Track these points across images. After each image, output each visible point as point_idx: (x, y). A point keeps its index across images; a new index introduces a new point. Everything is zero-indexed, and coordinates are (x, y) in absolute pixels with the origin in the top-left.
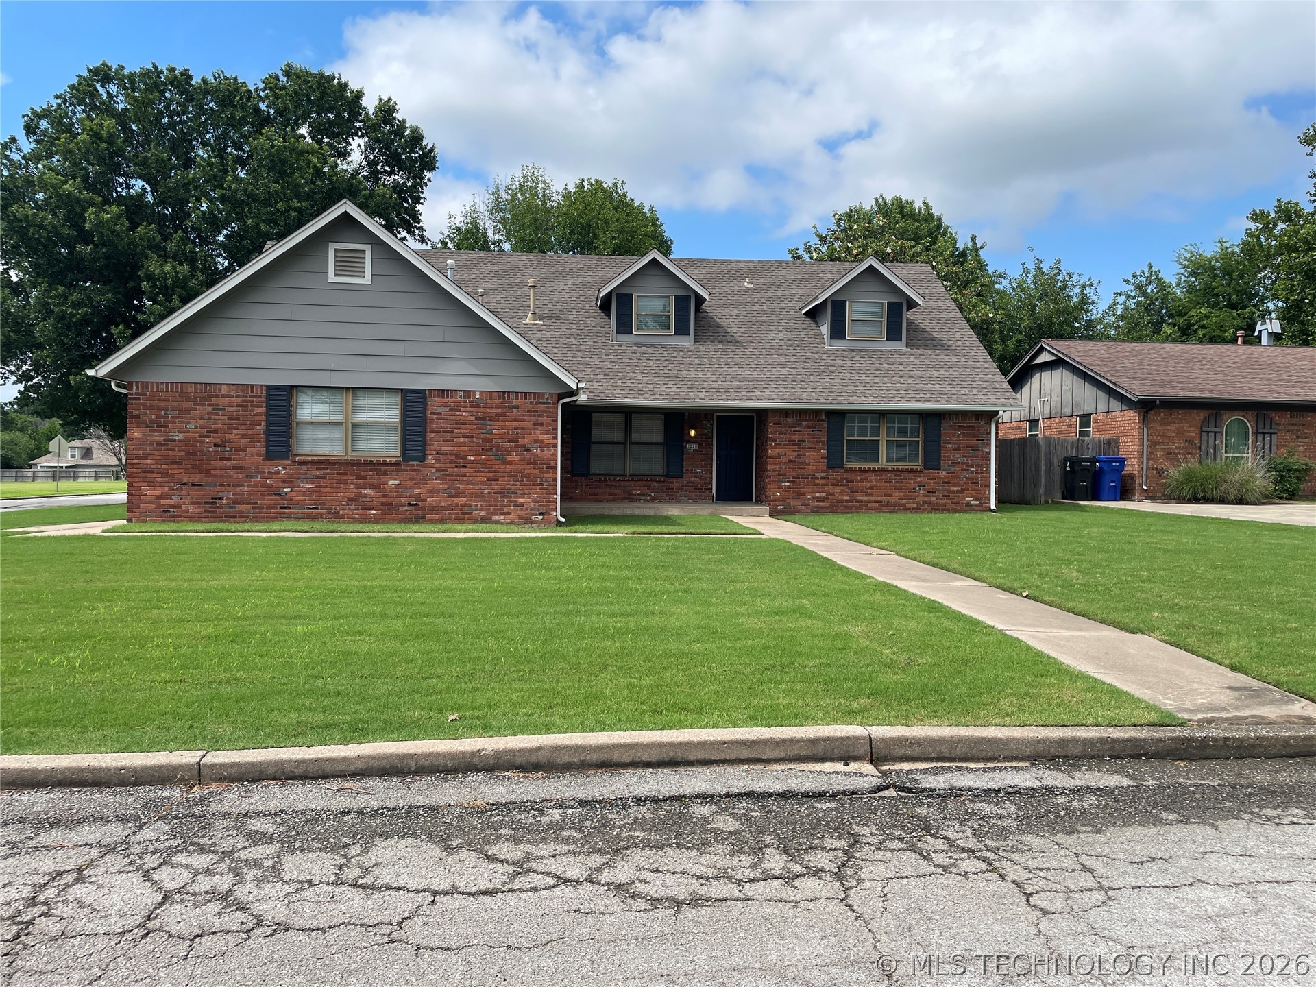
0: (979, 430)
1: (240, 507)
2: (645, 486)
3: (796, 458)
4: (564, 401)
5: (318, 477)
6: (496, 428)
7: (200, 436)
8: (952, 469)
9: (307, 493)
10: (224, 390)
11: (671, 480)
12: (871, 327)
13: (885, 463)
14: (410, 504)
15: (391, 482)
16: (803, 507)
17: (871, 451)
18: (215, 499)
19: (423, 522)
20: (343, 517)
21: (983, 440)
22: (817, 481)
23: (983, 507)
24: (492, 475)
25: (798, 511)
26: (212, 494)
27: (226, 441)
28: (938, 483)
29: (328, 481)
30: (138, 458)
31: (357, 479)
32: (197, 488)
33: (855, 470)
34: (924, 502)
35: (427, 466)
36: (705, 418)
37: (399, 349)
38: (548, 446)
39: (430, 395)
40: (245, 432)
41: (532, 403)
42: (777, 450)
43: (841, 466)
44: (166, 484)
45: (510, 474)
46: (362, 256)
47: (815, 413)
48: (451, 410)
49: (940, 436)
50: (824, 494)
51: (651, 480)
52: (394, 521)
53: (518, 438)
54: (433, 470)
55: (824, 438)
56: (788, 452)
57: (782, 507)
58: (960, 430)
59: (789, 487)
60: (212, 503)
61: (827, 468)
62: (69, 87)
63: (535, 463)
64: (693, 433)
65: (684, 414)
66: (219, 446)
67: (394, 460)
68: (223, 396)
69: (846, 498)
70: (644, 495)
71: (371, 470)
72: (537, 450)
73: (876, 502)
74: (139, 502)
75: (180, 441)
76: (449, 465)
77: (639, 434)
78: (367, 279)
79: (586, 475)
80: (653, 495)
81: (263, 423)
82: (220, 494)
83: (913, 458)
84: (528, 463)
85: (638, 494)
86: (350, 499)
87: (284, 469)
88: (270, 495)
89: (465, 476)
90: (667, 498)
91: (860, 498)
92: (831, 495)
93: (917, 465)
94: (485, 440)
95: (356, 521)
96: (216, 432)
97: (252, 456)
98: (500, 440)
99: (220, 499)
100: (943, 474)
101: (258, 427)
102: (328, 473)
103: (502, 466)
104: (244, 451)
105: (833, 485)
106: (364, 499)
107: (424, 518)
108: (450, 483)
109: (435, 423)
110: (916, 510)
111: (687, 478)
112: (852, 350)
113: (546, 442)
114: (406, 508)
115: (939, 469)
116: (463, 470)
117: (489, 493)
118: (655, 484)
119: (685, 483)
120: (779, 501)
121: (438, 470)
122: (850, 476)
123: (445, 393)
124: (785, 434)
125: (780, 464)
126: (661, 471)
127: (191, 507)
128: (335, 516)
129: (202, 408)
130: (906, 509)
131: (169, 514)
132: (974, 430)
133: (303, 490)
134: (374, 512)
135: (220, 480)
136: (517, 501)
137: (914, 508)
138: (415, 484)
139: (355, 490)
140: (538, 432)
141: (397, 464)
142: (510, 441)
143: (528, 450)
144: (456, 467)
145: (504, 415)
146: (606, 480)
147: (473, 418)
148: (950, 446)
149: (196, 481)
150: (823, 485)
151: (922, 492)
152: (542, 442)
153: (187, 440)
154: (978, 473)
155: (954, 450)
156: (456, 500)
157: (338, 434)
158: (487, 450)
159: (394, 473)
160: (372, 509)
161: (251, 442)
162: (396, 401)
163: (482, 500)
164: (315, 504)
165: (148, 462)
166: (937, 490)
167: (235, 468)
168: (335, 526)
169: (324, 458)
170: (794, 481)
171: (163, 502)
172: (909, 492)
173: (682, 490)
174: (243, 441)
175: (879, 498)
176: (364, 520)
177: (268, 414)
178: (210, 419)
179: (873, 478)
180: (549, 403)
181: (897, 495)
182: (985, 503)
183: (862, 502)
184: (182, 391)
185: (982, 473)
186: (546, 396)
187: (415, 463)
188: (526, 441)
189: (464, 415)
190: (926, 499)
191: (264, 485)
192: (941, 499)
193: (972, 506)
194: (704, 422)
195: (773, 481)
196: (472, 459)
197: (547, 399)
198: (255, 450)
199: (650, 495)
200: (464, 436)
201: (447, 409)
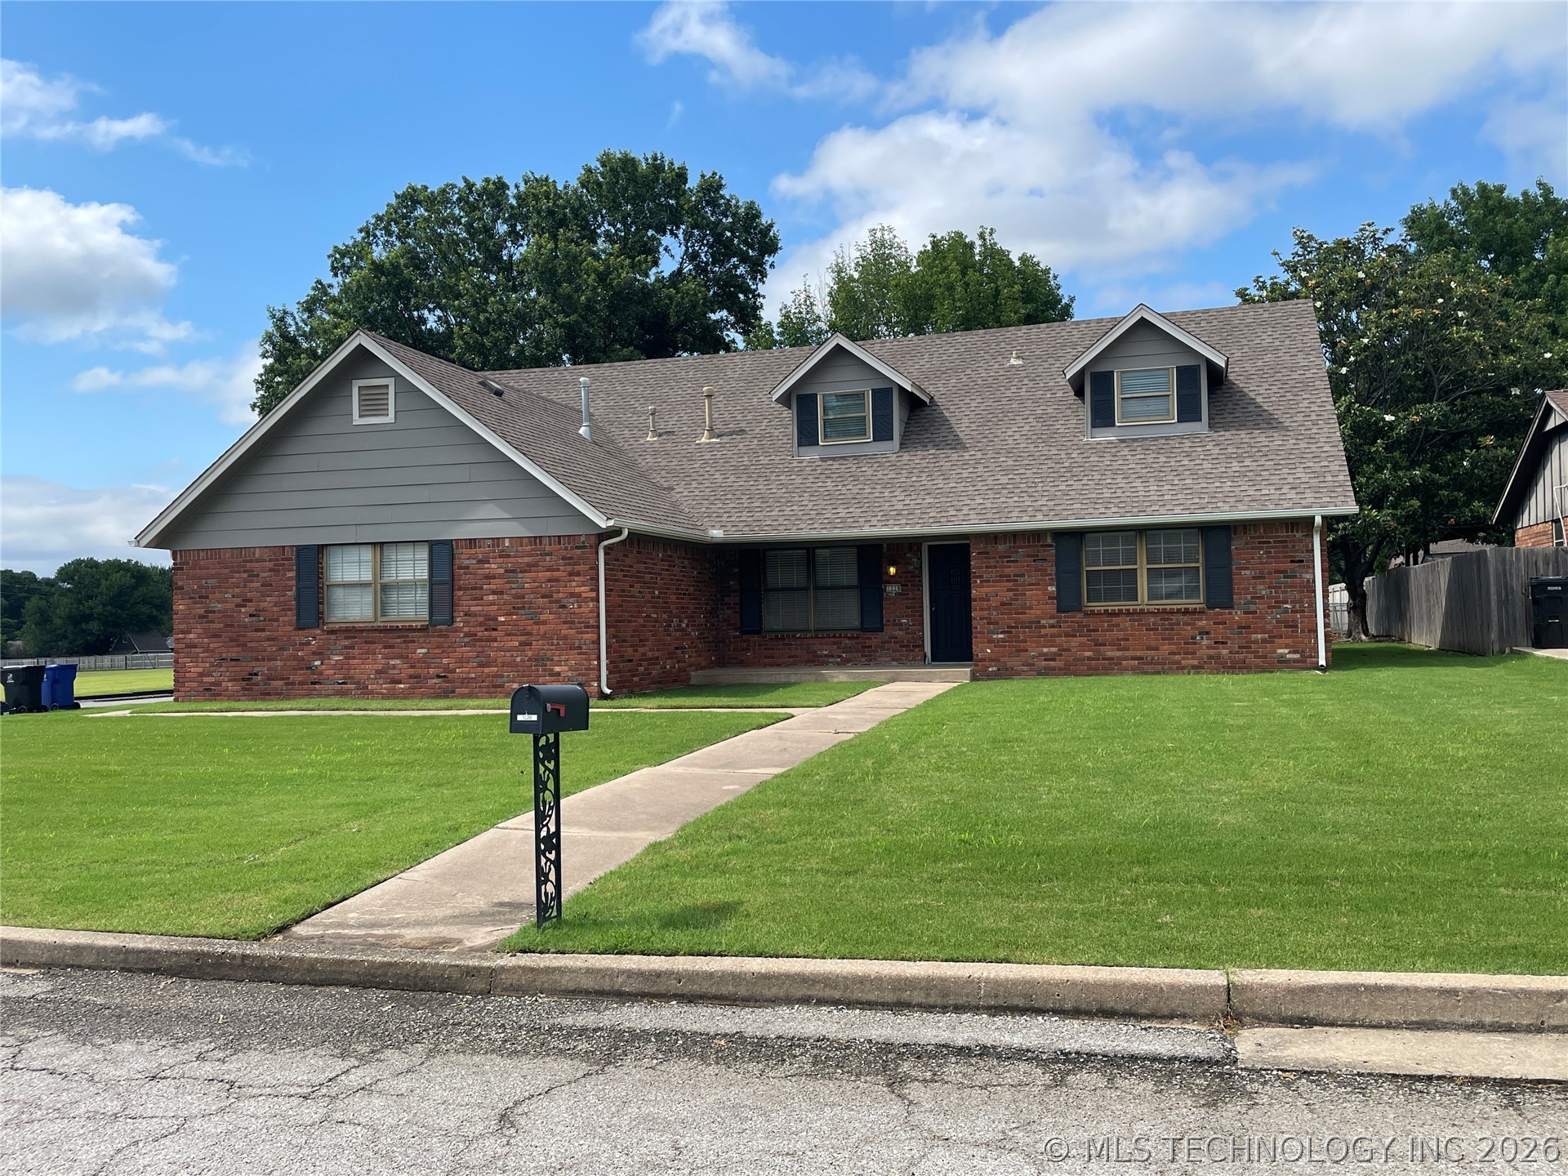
0: (1294, 547)
1: (274, 683)
2: (834, 643)
3: (1011, 599)
4: (606, 543)
5: (346, 647)
6: (527, 581)
7: (237, 606)
8: (1253, 607)
9: (338, 667)
10: (258, 553)
11: (868, 635)
12: (1153, 405)
13: (1146, 602)
14: (438, 676)
15: (419, 651)
16: (1025, 668)
17: (1124, 583)
18: (251, 674)
19: (453, 697)
20: (372, 692)
21: (1302, 561)
22: (1043, 631)
23: (1306, 662)
24: (523, 638)
25: (1019, 674)
26: (248, 669)
27: (259, 611)
28: (1230, 628)
29: (356, 652)
30: (183, 632)
31: (385, 648)
32: (234, 663)
33: (1099, 613)
34: (1210, 657)
35: (456, 630)
36: (910, 550)
37: (423, 494)
38: (586, 600)
39: (457, 546)
40: (277, 599)
41: (566, 549)
42: (984, 589)
43: (1078, 608)
44: (208, 660)
45: (544, 637)
46: (385, 391)
47: (1037, 535)
48: (480, 562)
49: (1230, 560)
50: (1054, 650)
51: (840, 637)
52: (423, 696)
53: (552, 592)
54: (462, 635)
55: (1052, 570)
56: (1002, 592)
57: (994, 669)
58: (1262, 548)
59: (1003, 640)
60: (249, 679)
61: (1059, 611)
62: (374, 216)
63: (572, 622)
64: (892, 570)
65: (880, 546)
66: (254, 616)
67: (419, 624)
68: (257, 561)
69: (1088, 654)
70: (833, 656)
71: (399, 637)
72: (573, 606)
73: (1134, 658)
74: (185, 680)
75: (219, 612)
76: (478, 629)
77: (826, 576)
78: (390, 418)
79: (759, 632)
80: (844, 655)
81: (294, 588)
82: (256, 669)
83: (1192, 592)
84: (565, 623)
85: (826, 656)
86: (378, 672)
87: (314, 639)
88: (302, 669)
89: (495, 640)
90: (863, 659)
91: (1109, 654)
92: (1065, 650)
93: (1197, 602)
94: (516, 597)
95: (385, 697)
96: (250, 601)
97: (284, 626)
98: (532, 596)
99: (256, 674)
100: (1238, 615)
101: (289, 593)
102: (357, 643)
103: (536, 627)
104: (277, 620)
105: (1067, 635)
106: (391, 672)
107: (453, 692)
108: (480, 649)
109: (464, 580)
110: (1198, 669)
111: (890, 631)
112: (1123, 441)
113: (584, 595)
114: (434, 681)
115: (1232, 607)
116: (494, 634)
117: (522, 661)
118: (847, 641)
119: (887, 638)
120: (990, 660)
121: (466, 635)
122: (1092, 622)
123: (472, 543)
124: (995, 567)
125: (989, 609)
126: (857, 623)
127: (230, 684)
128: (364, 692)
129: (237, 575)
130: (1180, 669)
131: (211, 693)
132: (1286, 547)
133: (333, 662)
134: (402, 686)
135: (255, 654)
136: (552, 670)
137: (1194, 667)
138: (443, 652)
139: (383, 661)
140: (574, 584)
141: (423, 629)
142: (543, 597)
143: (564, 607)
144: (486, 630)
145: (535, 565)
146: (783, 638)
147: (502, 571)
148: (1248, 572)
149: (234, 656)
150: (1053, 636)
151: (1205, 642)
152: (579, 595)
153: (226, 610)
154: (1296, 612)
155: (1254, 578)
156: (486, 670)
157: (368, 597)
158: (518, 608)
159: (421, 640)
160: (401, 683)
161: (283, 610)
162: (423, 554)
163: (515, 669)
164: (344, 678)
165: (192, 636)
166: (1228, 638)
167: (269, 639)
168: (361, 703)
169: (351, 625)
170: (1011, 632)
171: (206, 679)
172: (1185, 643)
173: (883, 648)
174: (275, 609)
175: (1138, 654)
176: (392, 695)
177: (298, 578)
178: (245, 586)
179: (1127, 624)
180: (585, 547)
181: (1166, 648)
182: (1311, 657)
183: (1112, 659)
184: (220, 558)
185: (1303, 611)
186: (582, 539)
187: (443, 627)
188: (561, 595)
189: (493, 567)
190: (1212, 652)
191: (296, 658)
192: (1238, 653)
193: (1289, 661)
194: (909, 555)
195: (980, 633)
196: (503, 619)
197: (583, 542)
198: (286, 619)
199: (840, 656)
200: (494, 593)
201: (474, 562)
